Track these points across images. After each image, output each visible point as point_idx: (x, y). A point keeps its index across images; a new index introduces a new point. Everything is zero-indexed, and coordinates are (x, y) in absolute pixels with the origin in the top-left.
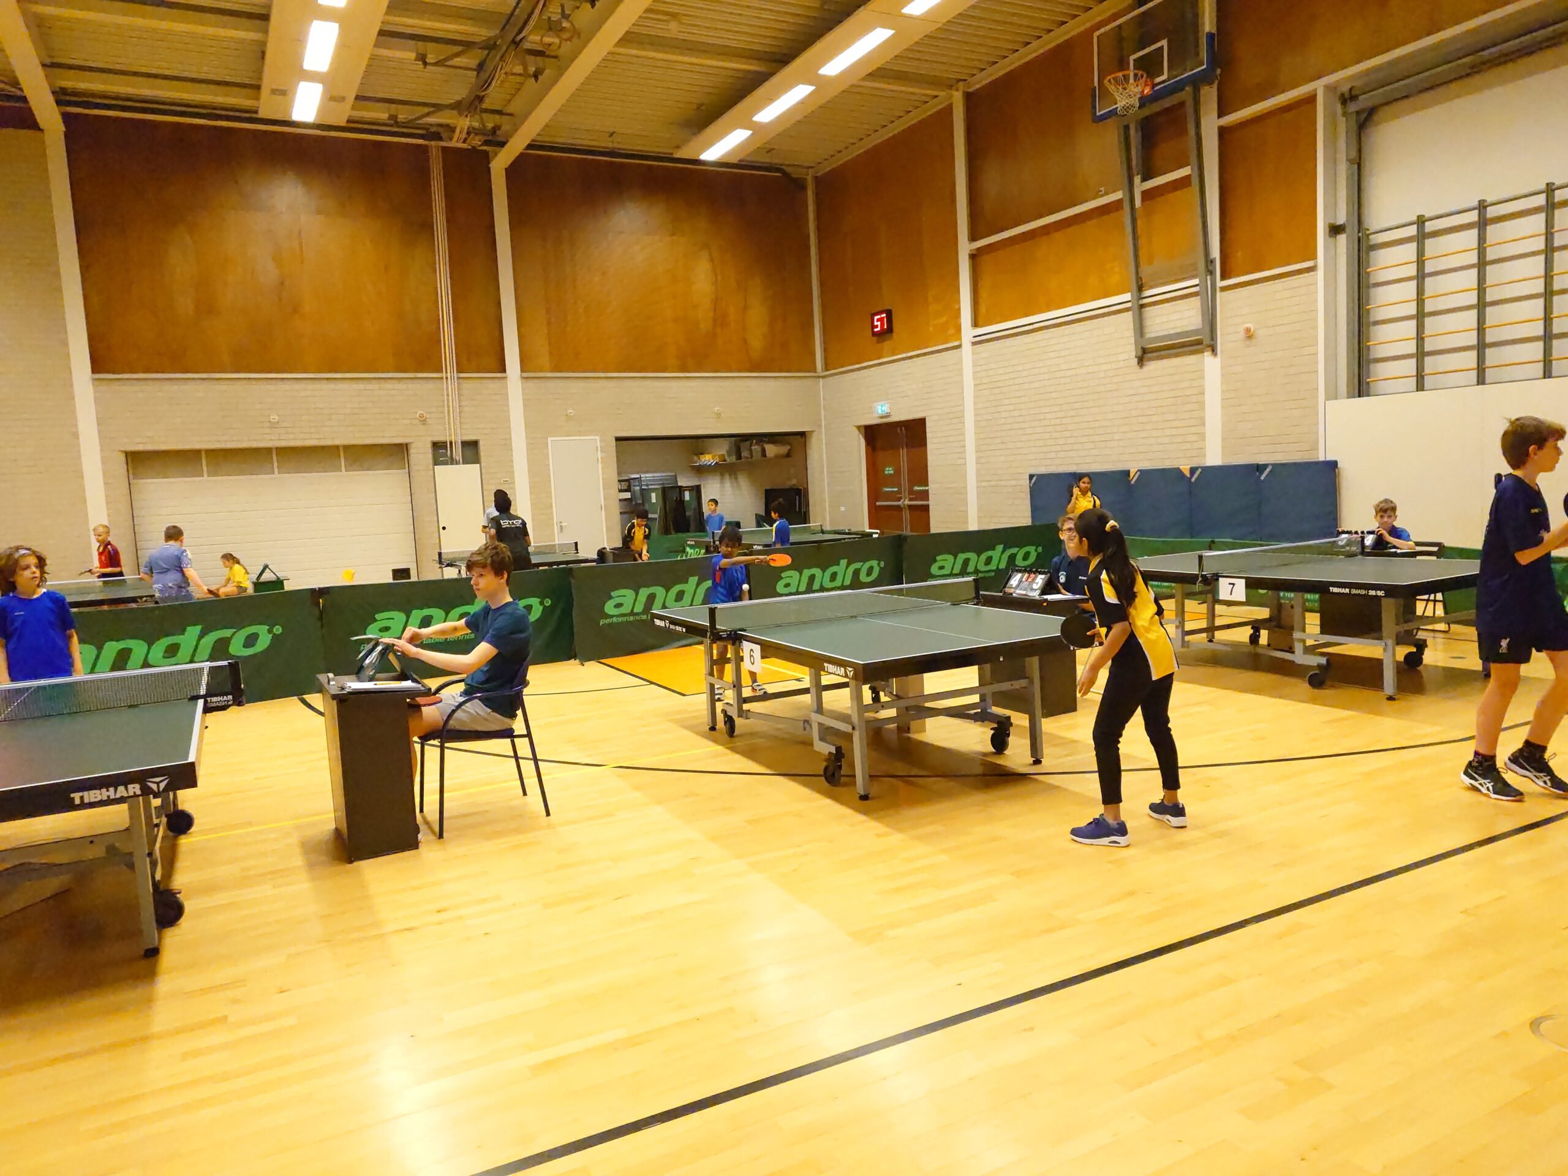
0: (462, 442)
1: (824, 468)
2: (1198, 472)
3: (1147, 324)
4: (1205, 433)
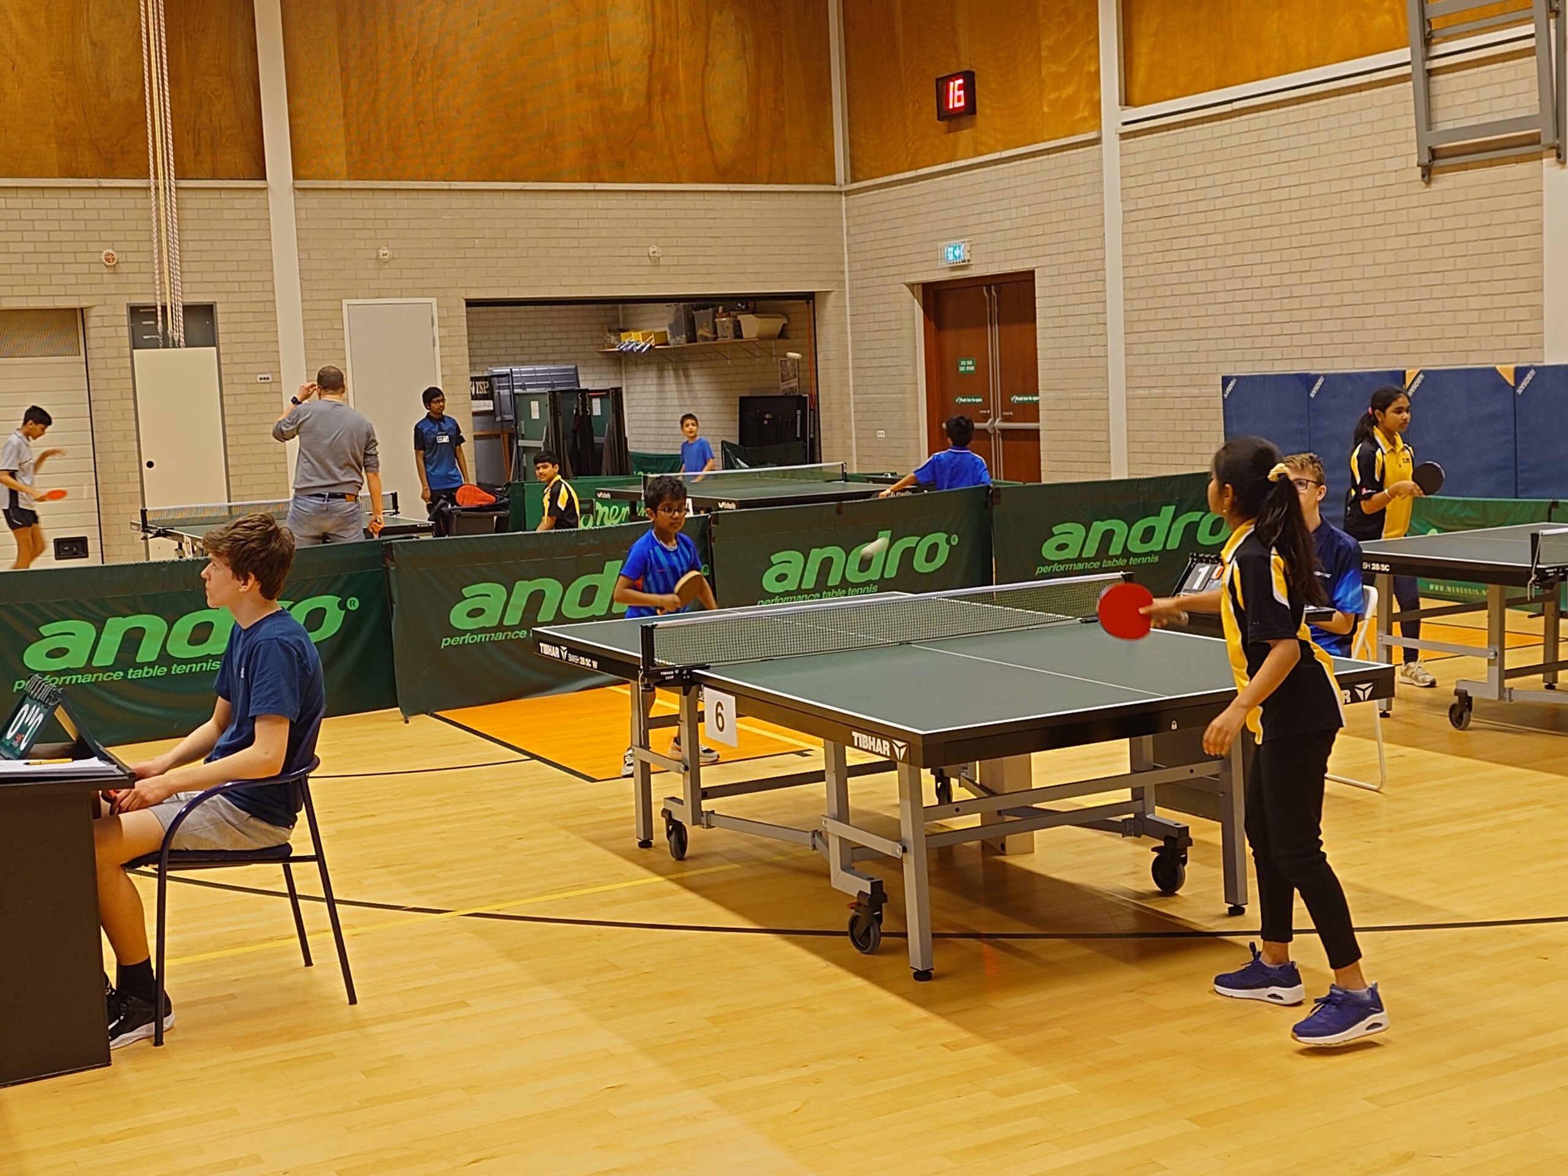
0: (184, 307)
1: (847, 359)
2: (1529, 377)
3: (1441, 106)
4: (1542, 306)
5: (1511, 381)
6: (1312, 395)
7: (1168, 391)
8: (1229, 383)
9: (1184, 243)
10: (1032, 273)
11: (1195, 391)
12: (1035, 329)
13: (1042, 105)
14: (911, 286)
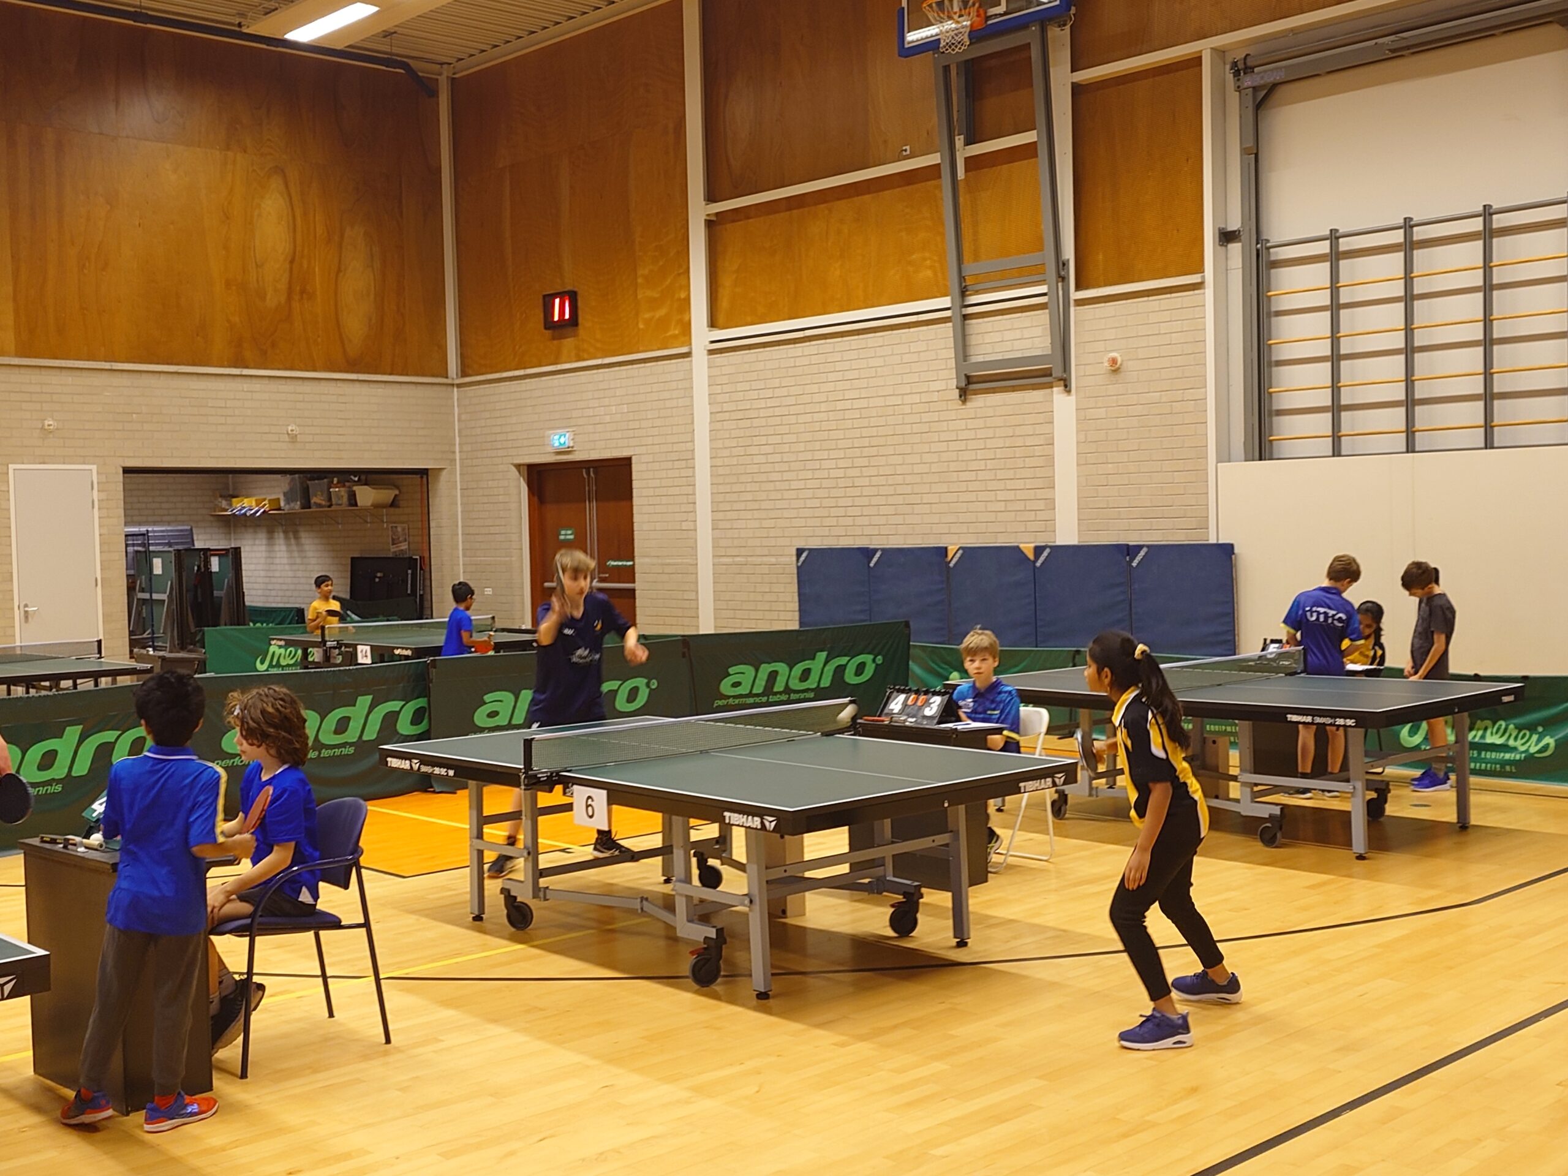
1: (457, 526)
2: (1045, 554)
3: (973, 343)
4: (1054, 499)
5: (1031, 556)
6: (872, 565)
7: (749, 559)
8: (802, 554)
9: (763, 440)
10: (628, 460)
11: (773, 560)
12: (632, 506)
13: (637, 323)
14: (518, 466)
